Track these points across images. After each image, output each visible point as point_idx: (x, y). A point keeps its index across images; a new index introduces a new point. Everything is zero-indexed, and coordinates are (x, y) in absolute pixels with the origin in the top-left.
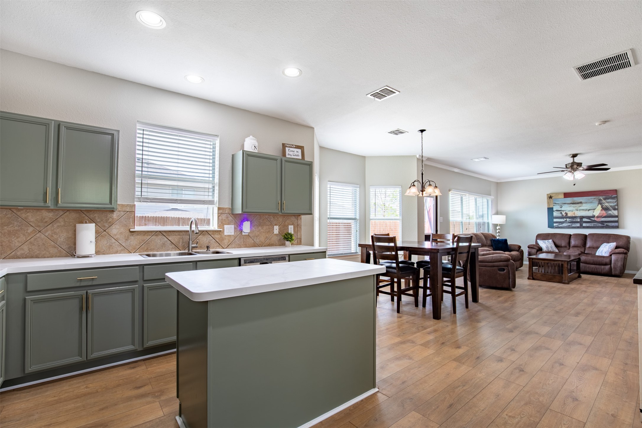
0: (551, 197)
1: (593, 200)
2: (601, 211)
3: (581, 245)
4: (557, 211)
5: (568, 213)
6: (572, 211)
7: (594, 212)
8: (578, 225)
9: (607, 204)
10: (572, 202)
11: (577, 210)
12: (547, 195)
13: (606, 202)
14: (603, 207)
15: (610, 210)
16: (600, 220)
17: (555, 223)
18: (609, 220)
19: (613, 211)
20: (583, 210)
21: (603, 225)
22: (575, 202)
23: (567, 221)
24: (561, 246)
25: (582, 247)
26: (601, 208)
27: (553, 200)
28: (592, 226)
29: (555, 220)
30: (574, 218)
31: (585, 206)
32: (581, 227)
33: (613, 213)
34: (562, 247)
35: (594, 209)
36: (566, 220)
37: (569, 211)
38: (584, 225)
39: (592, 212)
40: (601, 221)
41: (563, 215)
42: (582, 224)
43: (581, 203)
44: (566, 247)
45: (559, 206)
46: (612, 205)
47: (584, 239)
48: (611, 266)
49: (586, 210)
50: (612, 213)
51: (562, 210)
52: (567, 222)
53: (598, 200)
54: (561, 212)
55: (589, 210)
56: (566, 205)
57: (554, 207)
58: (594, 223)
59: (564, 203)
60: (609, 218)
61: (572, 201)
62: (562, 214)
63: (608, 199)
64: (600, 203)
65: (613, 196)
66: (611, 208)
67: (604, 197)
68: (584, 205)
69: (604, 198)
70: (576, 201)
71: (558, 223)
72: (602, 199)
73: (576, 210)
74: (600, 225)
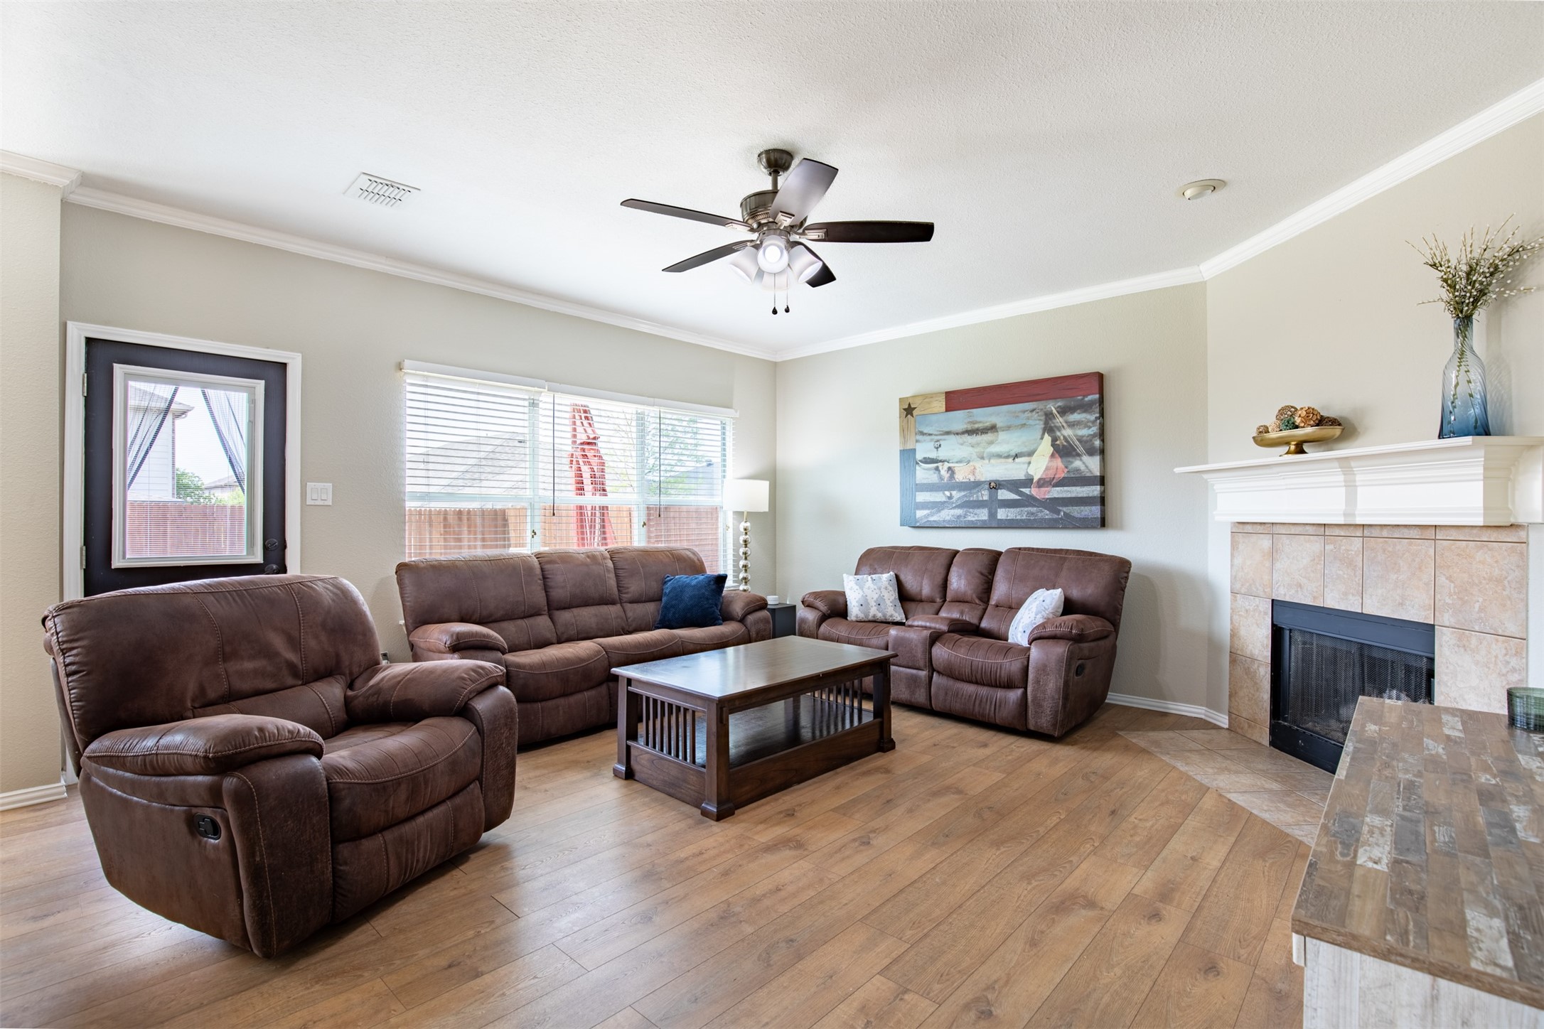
0: (909, 411)
1: (1030, 414)
2: (1050, 461)
3: (974, 596)
4: (927, 461)
5: (957, 467)
6: (969, 462)
7: (1030, 463)
8: (983, 514)
9: (1068, 432)
10: (969, 427)
11: (982, 458)
12: (901, 400)
13: (1066, 422)
14: (1058, 442)
15: (1079, 455)
16: (1047, 497)
17: (918, 509)
18: (1073, 495)
19: (1086, 458)
20: (999, 456)
21: (1055, 516)
22: (976, 426)
23: (954, 500)
24: (919, 598)
25: (977, 601)
26: (1052, 449)
27: (915, 422)
28: (1024, 517)
29: (922, 497)
30: (974, 488)
31: (1006, 442)
32: (994, 524)
33: (1087, 467)
34: (921, 601)
35: (1031, 454)
36: (950, 498)
37: (960, 462)
38: (1002, 514)
39: (1024, 463)
40: (1050, 499)
41: (941, 478)
42: (996, 512)
43: (993, 428)
44: (933, 601)
45: (933, 443)
46: (1083, 436)
47: (985, 572)
48: (1025, 693)
49: (1008, 457)
50: (1083, 468)
51: (940, 459)
52: (953, 503)
53: (1043, 418)
54: (935, 465)
55: (1016, 456)
56: (952, 437)
57: (919, 447)
58: (1030, 509)
59: (947, 430)
60: (1074, 488)
61: (970, 422)
62: (939, 471)
63: (1072, 410)
64: (1049, 429)
65: (1086, 399)
66: (1080, 449)
67: (1059, 404)
68: (1002, 436)
69: (1059, 407)
70: (980, 422)
71: (929, 509)
72: (1054, 411)
73: (978, 457)
74: (1047, 514)
